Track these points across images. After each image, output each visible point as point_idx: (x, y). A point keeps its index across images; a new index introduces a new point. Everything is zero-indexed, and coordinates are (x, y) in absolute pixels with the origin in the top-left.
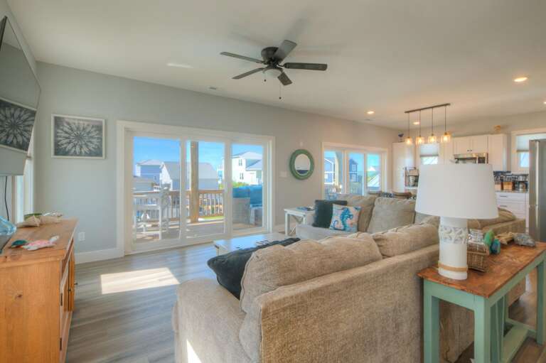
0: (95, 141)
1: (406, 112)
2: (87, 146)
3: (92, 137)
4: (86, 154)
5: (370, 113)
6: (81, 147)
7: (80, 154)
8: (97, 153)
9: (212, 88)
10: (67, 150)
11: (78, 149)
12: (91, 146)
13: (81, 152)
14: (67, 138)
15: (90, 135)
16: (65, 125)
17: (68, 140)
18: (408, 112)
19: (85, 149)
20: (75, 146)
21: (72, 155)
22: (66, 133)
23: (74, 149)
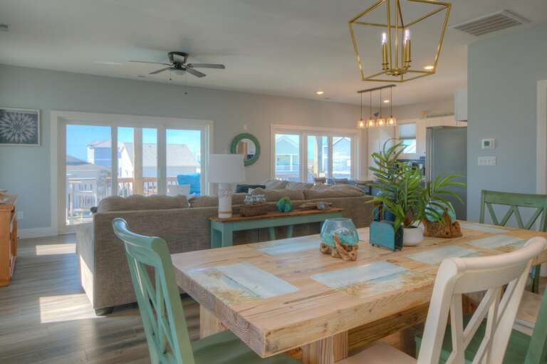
0: (31, 129)
1: (359, 92)
2: (24, 134)
3: (29, 127)
4: (24, 142)
5: (320, 93)
6: (19, 136)
7: (19, 142)
8: (33, 140)
9: (140, 76)
10: (7, 138)
11: (16, 138)
12: (28, 135)
13: (19, 140)
14: (7, 128)
15: (27, 125)
16: (6, 116)
17: (8, 130)
18: (361, 92)
19: (22, 137)
20: (14, 135)
21: (12, 143)
22: (7, 123)
23: (13, 138)
